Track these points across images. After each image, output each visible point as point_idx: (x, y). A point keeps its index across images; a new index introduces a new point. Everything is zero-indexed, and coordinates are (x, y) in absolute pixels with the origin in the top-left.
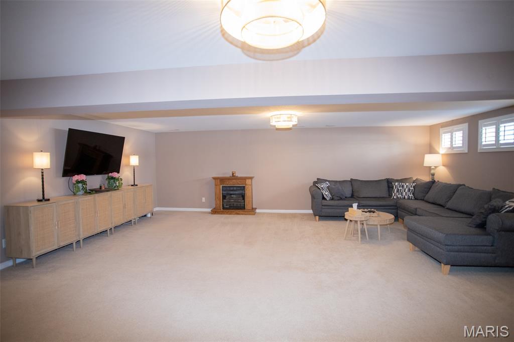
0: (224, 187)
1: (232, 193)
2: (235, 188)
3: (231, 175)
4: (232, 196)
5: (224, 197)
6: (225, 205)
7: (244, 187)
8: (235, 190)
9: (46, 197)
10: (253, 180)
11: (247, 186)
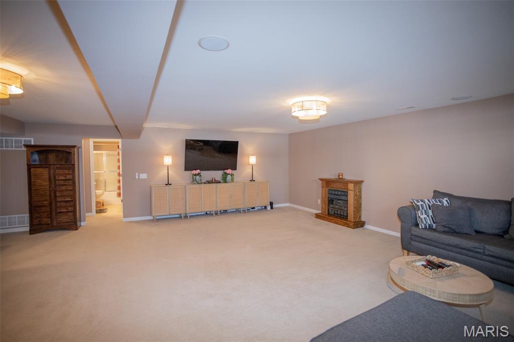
0: (331, 190)
1: (338, 197)
2: (339, 193)
3: (338, 177)
4: (339, 201)
5: (331, 201)
6: (330, 210)
7: (347, 192)
8: (340, 195)
9: (170, 183)
10: (363, 184)
11: (349, 192)
